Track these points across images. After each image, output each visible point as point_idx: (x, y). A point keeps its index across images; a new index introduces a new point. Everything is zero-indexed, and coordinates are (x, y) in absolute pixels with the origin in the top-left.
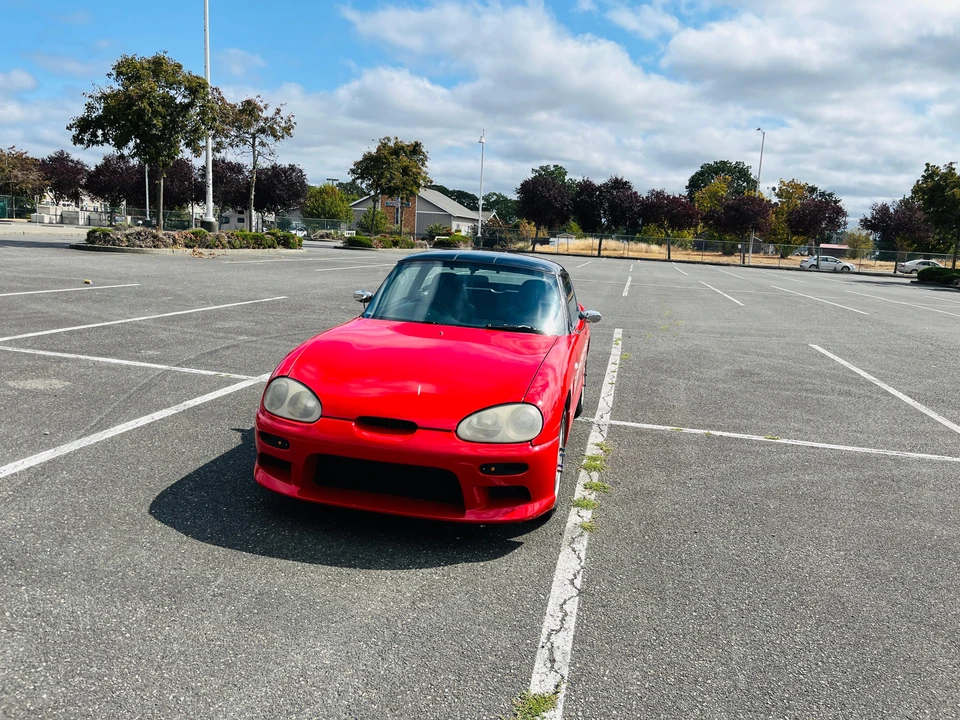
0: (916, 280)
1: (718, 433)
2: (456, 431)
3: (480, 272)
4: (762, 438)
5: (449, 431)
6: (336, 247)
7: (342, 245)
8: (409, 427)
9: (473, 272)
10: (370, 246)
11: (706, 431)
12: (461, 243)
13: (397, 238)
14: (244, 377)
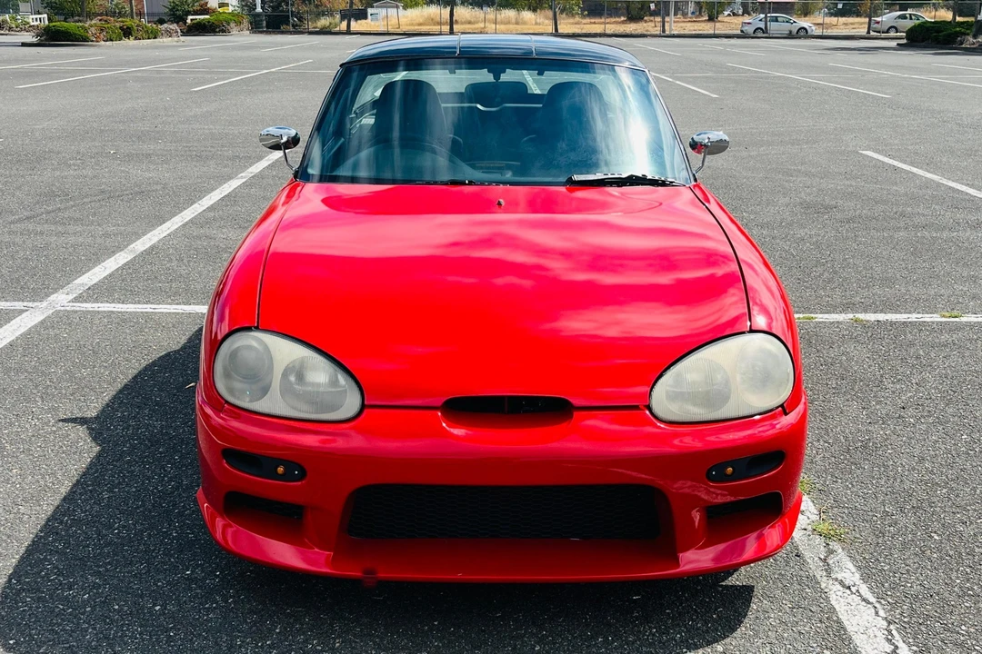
0: (905, 41)
1: (871, 317)
2: (649, 408)
3: (509, 76)
4: (936, 318)
5: (636, 408)
6: (24, 45)
7: (35, 40)
8: (556, 409)
9: (497, 77)
10: (85, 39)
11: (851, 316)
12: (232, 25)
13: (128, 22)
14: (19, 305)
